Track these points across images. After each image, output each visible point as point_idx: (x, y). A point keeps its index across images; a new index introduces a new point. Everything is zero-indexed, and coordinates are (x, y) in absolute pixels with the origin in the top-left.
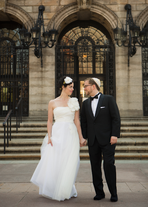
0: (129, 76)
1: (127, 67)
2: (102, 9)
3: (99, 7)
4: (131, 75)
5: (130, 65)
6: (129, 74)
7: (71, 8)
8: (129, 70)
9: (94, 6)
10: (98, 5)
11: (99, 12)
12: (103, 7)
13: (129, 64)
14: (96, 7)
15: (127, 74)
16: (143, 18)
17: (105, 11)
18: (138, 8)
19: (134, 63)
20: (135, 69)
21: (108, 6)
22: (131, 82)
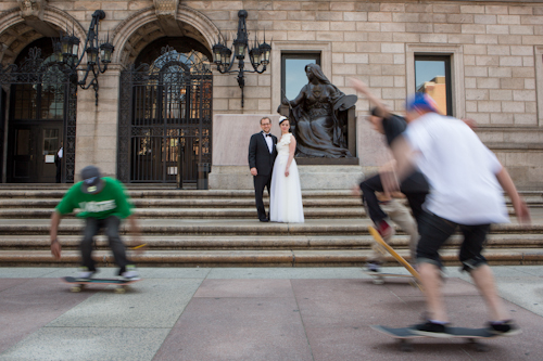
0: (96, 121)
1: (94, 107)
2: (60, 17)
3: (55, 15)
4: (99, 119)
5: (99, 104)
6: (96, 117)
7: (12, 15)
8: (97, 112)
9: (49, 13)
10: (54, 11)
11: (56, 22)
12: (61, 14)
13: (97, 101)
14: (52, 13)
15: (93, 118)
16: (122, 31)
17: (65, 20)
18: (116, 17)
19: (106, 101)
20: (106, 110)
21: (70, 13)
22: (99, 131)
